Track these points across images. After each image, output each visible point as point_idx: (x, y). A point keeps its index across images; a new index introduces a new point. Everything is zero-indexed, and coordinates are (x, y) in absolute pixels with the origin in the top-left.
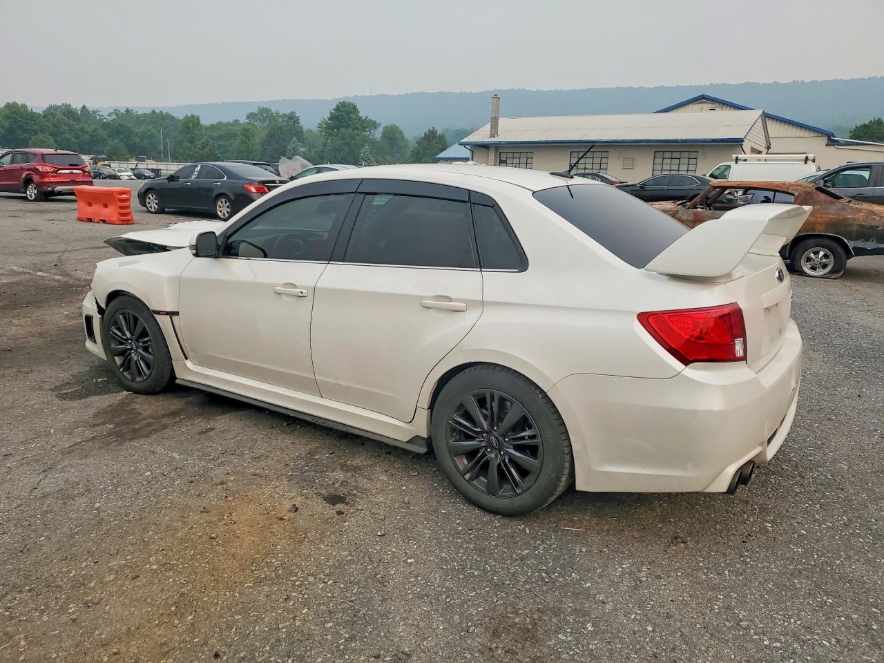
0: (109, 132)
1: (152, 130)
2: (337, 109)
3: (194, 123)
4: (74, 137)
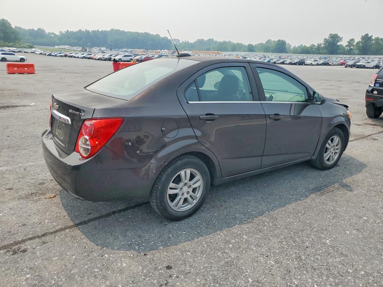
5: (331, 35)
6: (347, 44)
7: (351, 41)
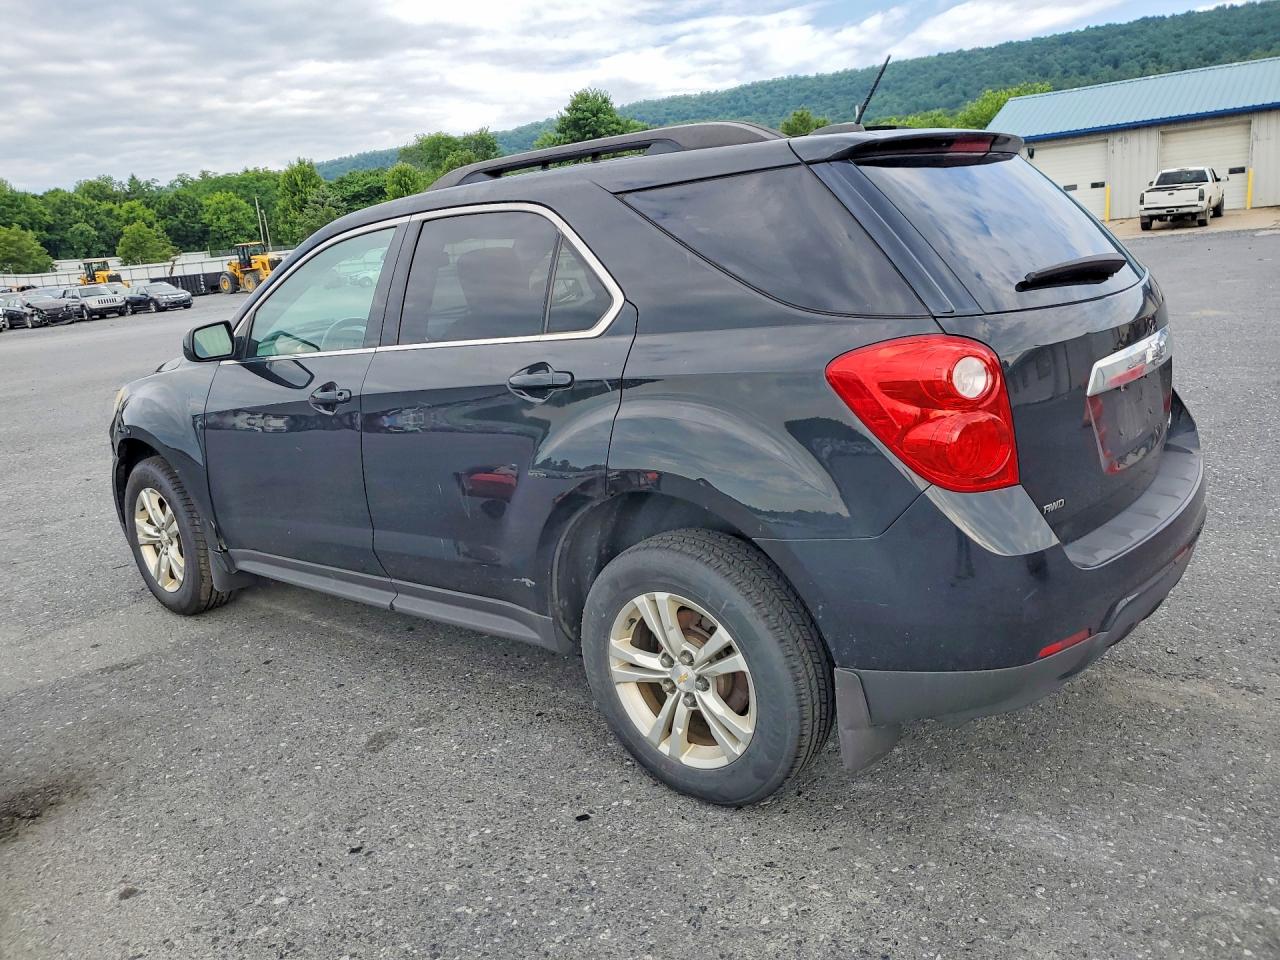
0: (158, 211)
1: (234, 200)
2: (574, 107)
3: (304, 174)
4: (96, 229)
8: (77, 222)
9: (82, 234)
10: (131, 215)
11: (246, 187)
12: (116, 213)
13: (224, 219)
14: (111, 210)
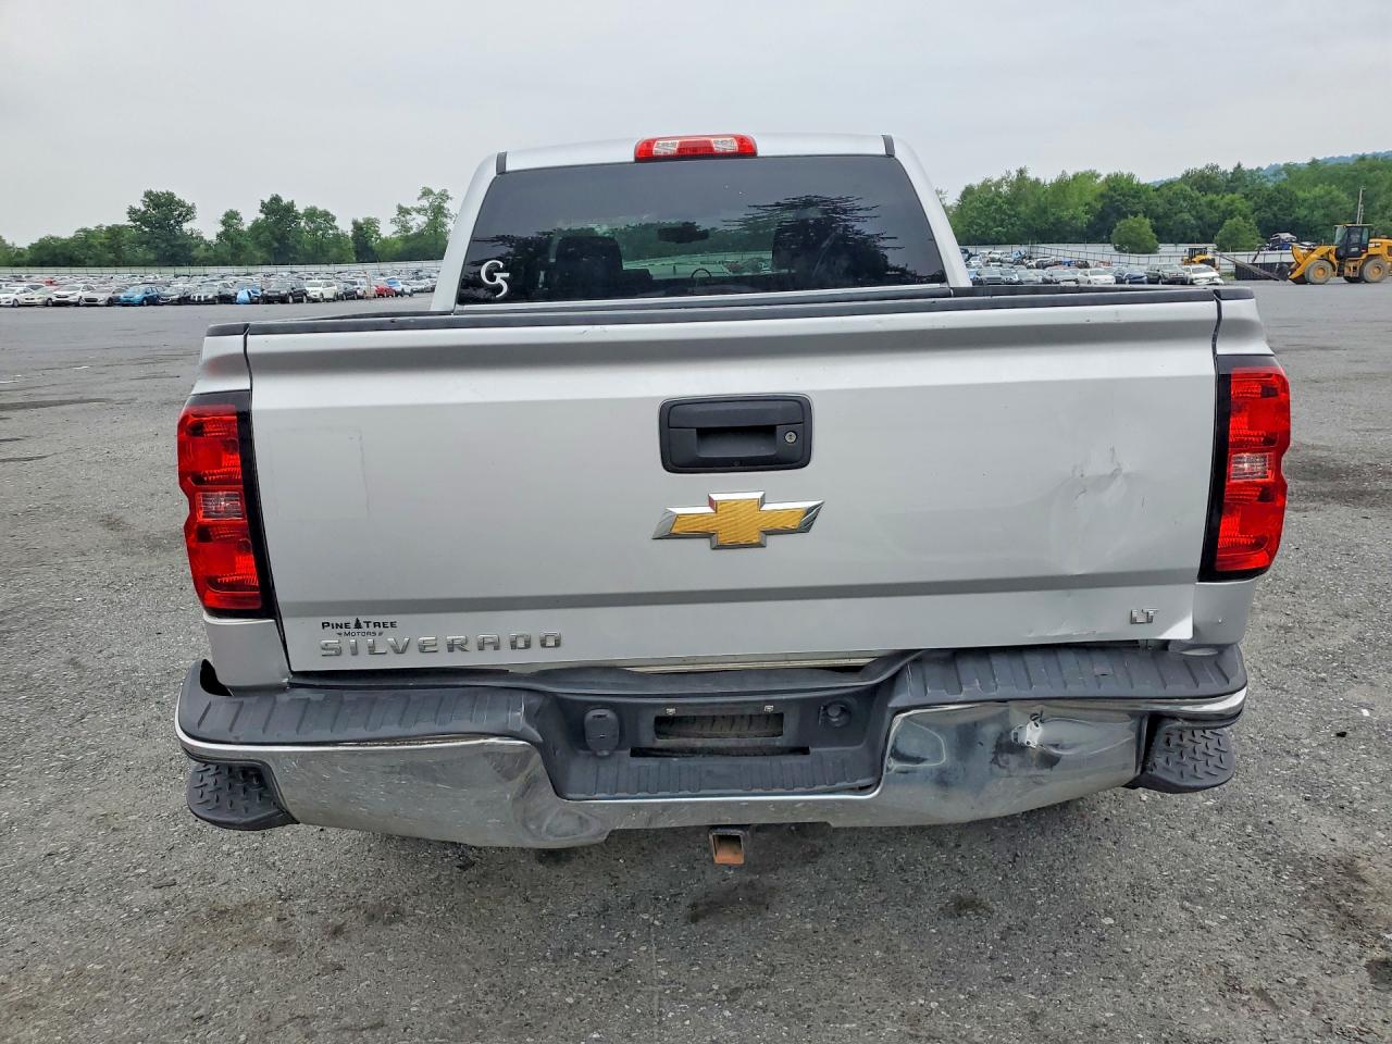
5: (148, 194)
6: (221, 229)
7: (231, 218)
8: (1181, 212)
9: (1183, 222)
10: (1230, 208)
11: (1354, 178)
12: (1216, 204)
13: (1318, 214)
14: (1212, 201)
